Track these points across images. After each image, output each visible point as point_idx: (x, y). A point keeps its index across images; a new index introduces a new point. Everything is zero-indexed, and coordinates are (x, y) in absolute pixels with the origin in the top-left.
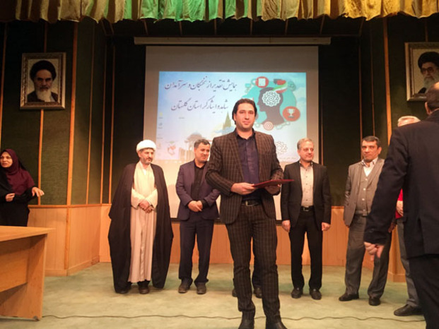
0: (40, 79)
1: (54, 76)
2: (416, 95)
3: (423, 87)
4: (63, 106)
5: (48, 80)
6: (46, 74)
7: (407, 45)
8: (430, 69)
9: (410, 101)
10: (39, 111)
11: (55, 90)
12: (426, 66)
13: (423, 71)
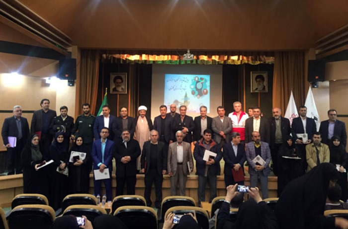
0: (117, 83)
1: (122, 81)
2: (254, 91)
3: (257, 87)
4: (126, 93)
5: (120, 83)
6: (119, 81)
7: (251, 72)
8: (259, 81)
9: (252, 93)
10: (117, 95)
11: (123, 87)
12: (258, 80)
13: (257, 82)
